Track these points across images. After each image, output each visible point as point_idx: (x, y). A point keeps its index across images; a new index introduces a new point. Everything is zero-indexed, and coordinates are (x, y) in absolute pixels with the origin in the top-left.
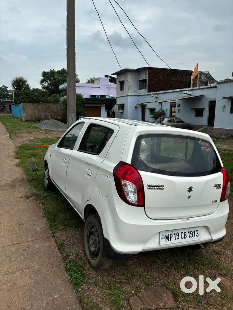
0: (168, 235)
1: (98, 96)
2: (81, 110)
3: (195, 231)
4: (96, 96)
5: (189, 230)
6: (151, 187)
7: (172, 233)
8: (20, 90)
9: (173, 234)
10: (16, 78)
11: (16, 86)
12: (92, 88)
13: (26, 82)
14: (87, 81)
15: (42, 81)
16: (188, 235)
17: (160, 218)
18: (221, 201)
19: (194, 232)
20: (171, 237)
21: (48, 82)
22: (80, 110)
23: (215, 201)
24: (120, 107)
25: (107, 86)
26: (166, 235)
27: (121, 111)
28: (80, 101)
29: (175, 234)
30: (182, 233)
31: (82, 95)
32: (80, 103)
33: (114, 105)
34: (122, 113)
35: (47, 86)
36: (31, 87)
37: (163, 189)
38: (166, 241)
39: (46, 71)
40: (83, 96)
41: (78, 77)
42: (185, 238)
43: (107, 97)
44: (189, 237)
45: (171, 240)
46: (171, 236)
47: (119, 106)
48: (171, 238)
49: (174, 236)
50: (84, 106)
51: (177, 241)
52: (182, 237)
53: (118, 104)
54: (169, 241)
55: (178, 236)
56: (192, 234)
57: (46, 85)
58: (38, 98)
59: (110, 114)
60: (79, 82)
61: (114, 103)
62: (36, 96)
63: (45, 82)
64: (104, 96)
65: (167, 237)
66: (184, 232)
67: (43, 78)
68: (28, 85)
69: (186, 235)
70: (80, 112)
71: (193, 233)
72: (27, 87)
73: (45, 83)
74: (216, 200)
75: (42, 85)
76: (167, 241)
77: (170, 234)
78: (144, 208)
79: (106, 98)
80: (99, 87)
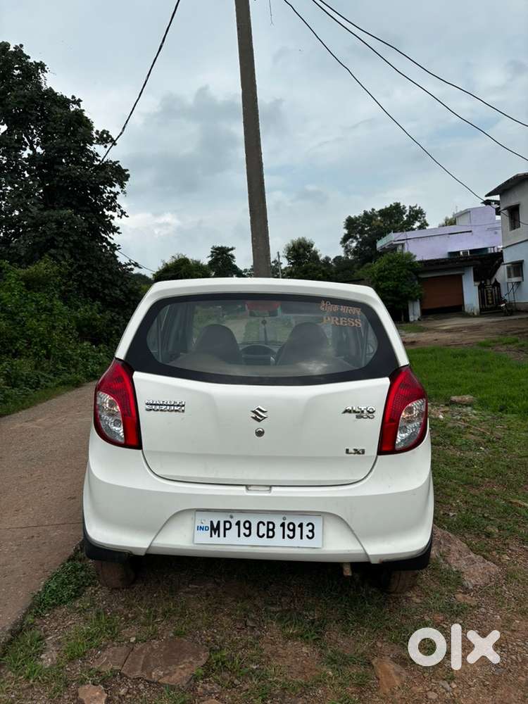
0: (219, 522)
1: (465, 252)
2: (411, 288)
3: (304, 526)
4: (459, 252)
5: (284, 519)
6: (153, 407)
7: (230, 520)
8: (300, 264)
9: (234, 522)
10: (292, 242)
11: (294, 258)
12: (451, 236)
13: (312, 247)
14: (443, 222)
15: (345, 239)
16: (278, 530)
17: (183, 477)
18: (381, 452)
19: (301, 526)
20: (225, 529)
21: (357, 239)
22: (409, 290)
23: (355, 450)
24: (512, 271)
25: (491, 226)
26: (212, 522)
27: (515, 279)
28: (409, 270)
29: (238, 524)
30: (261, 525)
31: (412, 254)
32: (409, 272)
33: (498, 266)
34: (519, 283)
35: (356, 247)
36: (321, 255)
37: (183, 411)
38: (211, 536)
39: (352, 216)
40: (415, 256)
41: (426, 218)
42: (268, 537)
43: (491, 251)
44: (284, 537)
45: (225, 536)
46: (228, 525)
47: (509, 269)
48: (227, 532)
49: (235, 528)
50: (419, 279)
51: (243, 540)
52: (261, 534)
53: (507, 262)
54: (219, 536)
55: (249, 528)
56: (293, 530)
57: (354, 245)
58: (328, 275)
59: (487, 291)
60: (427, 228)
61: (497, 262)
62: (323, 271)
63: (351, 240)
64: (486, 249)
65: (215, 526)
66: (269, 523)
67: (346, 231)
68: (315, 252)
69: (272, 530)
70: (409, 293)
71: (298, 530)
72: (315, 256)
73: (352, 242)
74: (359, 448)
75: (346, 247)
76: (215, 536)
77: (225, 522)
78: (141, 451)
79: (489, 252)
80: (471, 231)
